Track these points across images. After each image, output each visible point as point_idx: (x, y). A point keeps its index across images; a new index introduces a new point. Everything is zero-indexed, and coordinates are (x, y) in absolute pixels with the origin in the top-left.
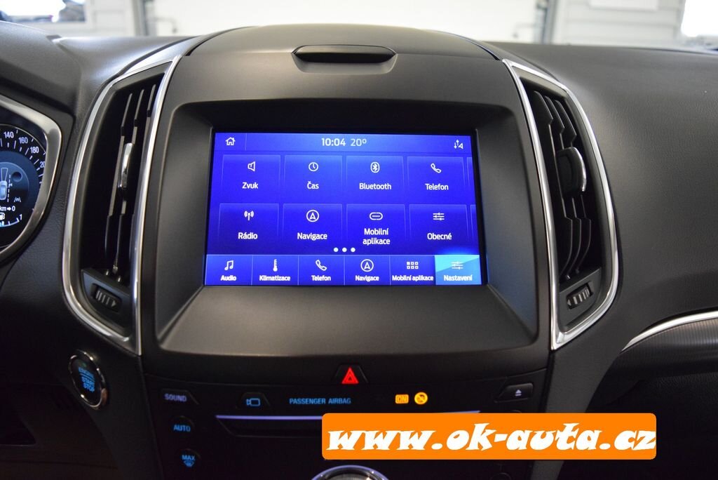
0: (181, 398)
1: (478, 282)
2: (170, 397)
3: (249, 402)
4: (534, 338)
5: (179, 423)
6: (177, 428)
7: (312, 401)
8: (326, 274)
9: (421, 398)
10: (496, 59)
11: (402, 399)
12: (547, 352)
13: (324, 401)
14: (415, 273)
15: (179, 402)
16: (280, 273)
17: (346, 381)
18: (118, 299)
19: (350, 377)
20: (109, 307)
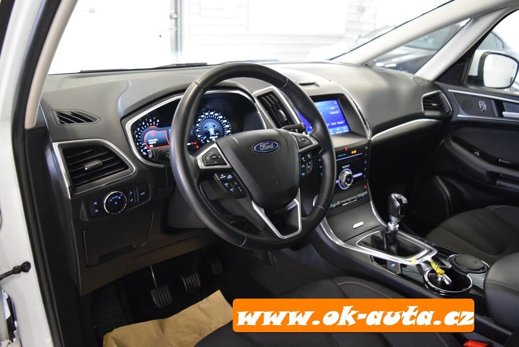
1: (349, 131)
7: (341, 155)
11: (353, 152)
12: (368, 140)
13: (343, 155)
19: (346, 149)
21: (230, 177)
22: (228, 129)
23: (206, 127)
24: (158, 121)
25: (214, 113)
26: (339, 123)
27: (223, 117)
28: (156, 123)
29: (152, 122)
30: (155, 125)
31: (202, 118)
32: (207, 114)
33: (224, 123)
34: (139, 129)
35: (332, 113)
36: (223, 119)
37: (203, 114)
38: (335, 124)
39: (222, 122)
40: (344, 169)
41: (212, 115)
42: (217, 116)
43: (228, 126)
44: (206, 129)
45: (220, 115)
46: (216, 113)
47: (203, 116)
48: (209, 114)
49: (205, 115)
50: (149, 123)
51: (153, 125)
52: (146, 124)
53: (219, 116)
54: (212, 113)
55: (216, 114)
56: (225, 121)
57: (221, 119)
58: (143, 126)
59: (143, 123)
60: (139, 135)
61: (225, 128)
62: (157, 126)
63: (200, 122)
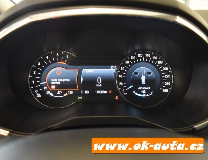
22: (168, 80)
23: (136, 73)
24: (67, 56)
25: (151, 56)
27: (164, 63)
28: (65, 58)
29: (60, 58)
30: (64, 61)
31: (133, 60)
32: (140, 55)
33: (164, 71)
34: (39, 64)
36: (163, 65)
37: (134, 55)
39: (162, 69)
41: (148, 58)
42: (155, 61)
43: (168, 76)
44: (136, 76)
45: (160, 60)
46: (154, 55)
47: (133, 58)
48: (144, 55)
49: (137, 56)
50: (56, 58)
51: (60, 61)
52: (50, 58)
53: (158, 60)
54: (148, 55)
55: (154, 58)
56: (166, 69)
57: (160, 65)
58: (47, 61)
59: (47, 57)
60: (38, 71)
61: (164, 78)
62: (66, 63)
63: (127, 65)
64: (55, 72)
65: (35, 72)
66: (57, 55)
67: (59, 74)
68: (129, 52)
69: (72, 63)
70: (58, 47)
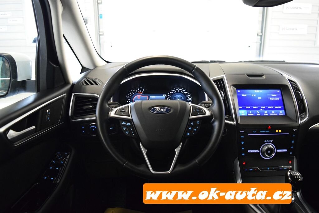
0: (243, 131)
1: (285, 114)
2: (241, 131)
3: (254, 132)
4: (297, 122)
5: (242, 136)
6: (241, 137)
7: (263, 131)
8: (259, 113)
9: (280, 131)
10: (282, 75)
11: (277, 131)
12: (298, 125)
13: (265, 131)
14: (274, 113)
15: (242, 132)
16: (251, 113)
17: (269, 128)
18: (229, 117)
19: (270, 127)
20: (227, 118)
21: (129, 124)
24: (143, 90)
25: (182, 90)
26: (276, 107)
27: (188, 93)
28: (142, 91)
29: (140, 91)
30: (141, 92)
31: (173, 92)
32: (177, 89)
33: (188, 97)
34: (130, 93)
35: (271, 99)
36: (188, 94)
37: (174, 89)
38: (272, 107)
39: (187, 96)
40: (266, 142)
41: (181, 91)
42: (184, 92)
43: (190, 99)
44: (175, 99)
45: (186, 91)
46: (183, 89)
47: (173, 91)
48: (179, 89)
49: (175, 90)
50: (138, 91)
51: (140, 92)
52: (135, 91)
53: (185, 91)
54: (181, 89)
55: (184, 91)
56: (189, 96)
57: (186, 94)
58: (134, 92)
59: (134, 90)
60: (129, 97)
61: (188, 100)
62: (142, 93)
63: (171, 94)
64: (137, 97)
65: (128, 97)
66: (139, 89)
67: (139, 98)
68: (171, 88)
69: (145, 93)
70: (139, 86)
